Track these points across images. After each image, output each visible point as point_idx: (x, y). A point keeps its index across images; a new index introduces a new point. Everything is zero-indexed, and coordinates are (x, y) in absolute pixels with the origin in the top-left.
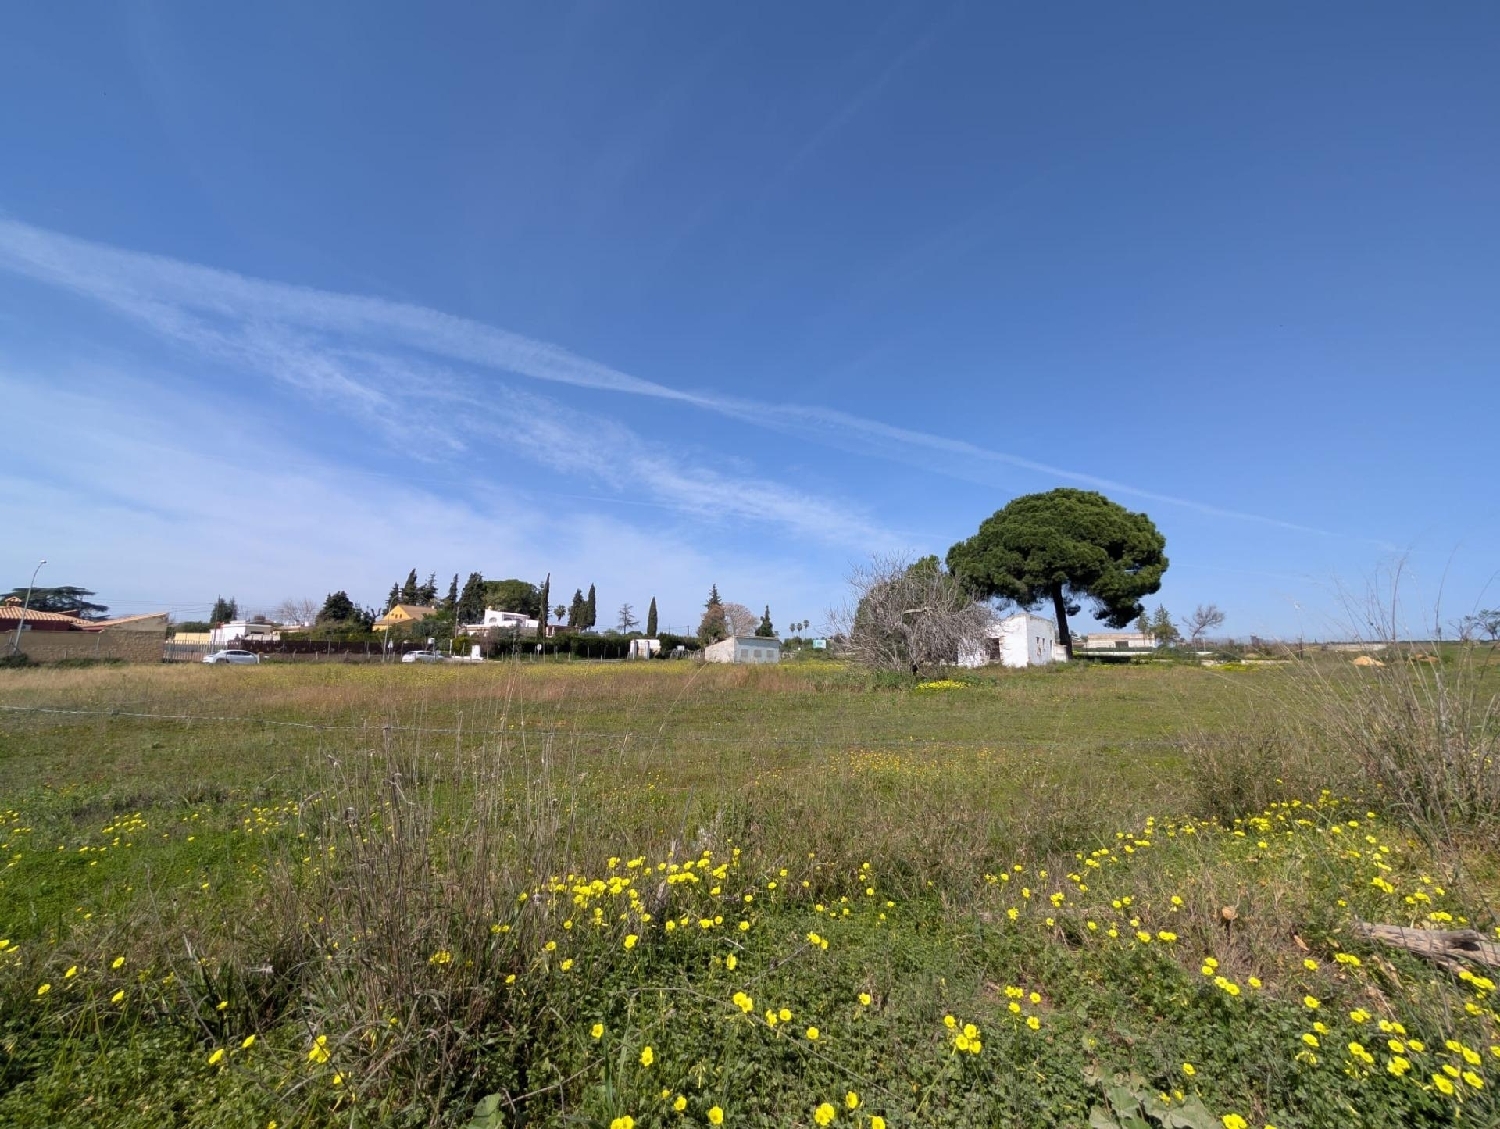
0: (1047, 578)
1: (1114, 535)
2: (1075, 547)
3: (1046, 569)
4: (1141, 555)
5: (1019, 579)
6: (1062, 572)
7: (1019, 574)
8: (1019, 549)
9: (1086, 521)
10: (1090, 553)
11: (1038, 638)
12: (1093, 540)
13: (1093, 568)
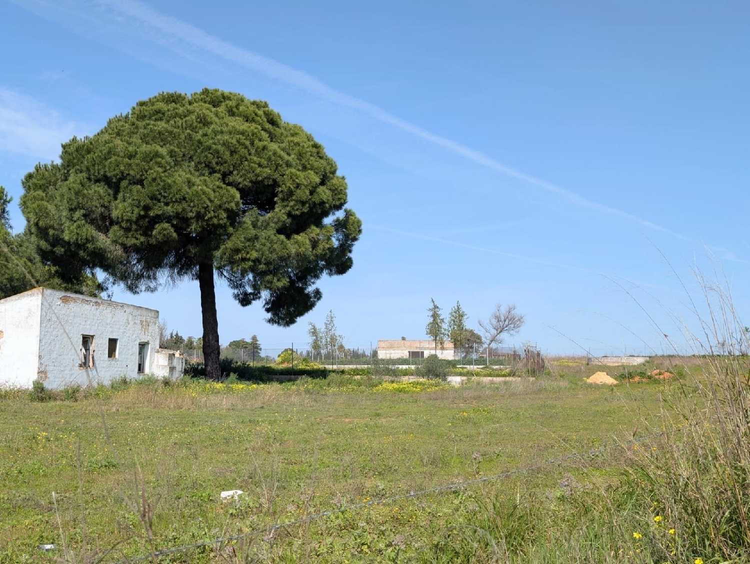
0: (145, 234)
1: (258, 170)
2: (190, 184)
3: (140, 217)
4: (299, 206)
5: (106, 231)
6: (166, 225)
7: (104, 222)
8: (106, 180)
9: (217, 143)
10: (212, 195)
11: (86, 340)
12: (225, 176)
13: (215, 221)
